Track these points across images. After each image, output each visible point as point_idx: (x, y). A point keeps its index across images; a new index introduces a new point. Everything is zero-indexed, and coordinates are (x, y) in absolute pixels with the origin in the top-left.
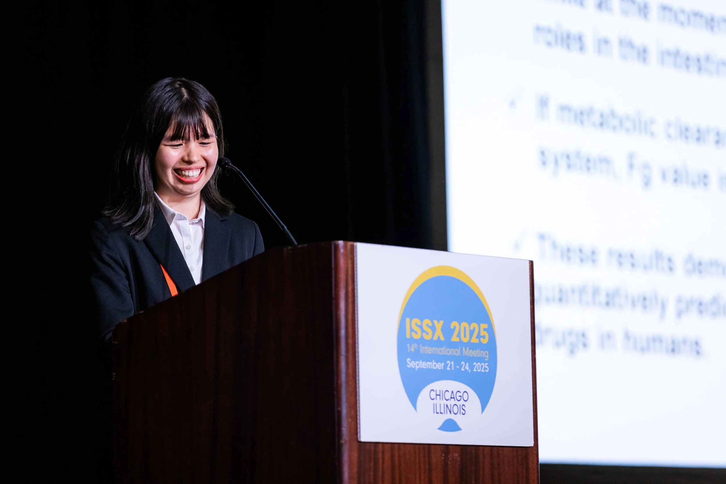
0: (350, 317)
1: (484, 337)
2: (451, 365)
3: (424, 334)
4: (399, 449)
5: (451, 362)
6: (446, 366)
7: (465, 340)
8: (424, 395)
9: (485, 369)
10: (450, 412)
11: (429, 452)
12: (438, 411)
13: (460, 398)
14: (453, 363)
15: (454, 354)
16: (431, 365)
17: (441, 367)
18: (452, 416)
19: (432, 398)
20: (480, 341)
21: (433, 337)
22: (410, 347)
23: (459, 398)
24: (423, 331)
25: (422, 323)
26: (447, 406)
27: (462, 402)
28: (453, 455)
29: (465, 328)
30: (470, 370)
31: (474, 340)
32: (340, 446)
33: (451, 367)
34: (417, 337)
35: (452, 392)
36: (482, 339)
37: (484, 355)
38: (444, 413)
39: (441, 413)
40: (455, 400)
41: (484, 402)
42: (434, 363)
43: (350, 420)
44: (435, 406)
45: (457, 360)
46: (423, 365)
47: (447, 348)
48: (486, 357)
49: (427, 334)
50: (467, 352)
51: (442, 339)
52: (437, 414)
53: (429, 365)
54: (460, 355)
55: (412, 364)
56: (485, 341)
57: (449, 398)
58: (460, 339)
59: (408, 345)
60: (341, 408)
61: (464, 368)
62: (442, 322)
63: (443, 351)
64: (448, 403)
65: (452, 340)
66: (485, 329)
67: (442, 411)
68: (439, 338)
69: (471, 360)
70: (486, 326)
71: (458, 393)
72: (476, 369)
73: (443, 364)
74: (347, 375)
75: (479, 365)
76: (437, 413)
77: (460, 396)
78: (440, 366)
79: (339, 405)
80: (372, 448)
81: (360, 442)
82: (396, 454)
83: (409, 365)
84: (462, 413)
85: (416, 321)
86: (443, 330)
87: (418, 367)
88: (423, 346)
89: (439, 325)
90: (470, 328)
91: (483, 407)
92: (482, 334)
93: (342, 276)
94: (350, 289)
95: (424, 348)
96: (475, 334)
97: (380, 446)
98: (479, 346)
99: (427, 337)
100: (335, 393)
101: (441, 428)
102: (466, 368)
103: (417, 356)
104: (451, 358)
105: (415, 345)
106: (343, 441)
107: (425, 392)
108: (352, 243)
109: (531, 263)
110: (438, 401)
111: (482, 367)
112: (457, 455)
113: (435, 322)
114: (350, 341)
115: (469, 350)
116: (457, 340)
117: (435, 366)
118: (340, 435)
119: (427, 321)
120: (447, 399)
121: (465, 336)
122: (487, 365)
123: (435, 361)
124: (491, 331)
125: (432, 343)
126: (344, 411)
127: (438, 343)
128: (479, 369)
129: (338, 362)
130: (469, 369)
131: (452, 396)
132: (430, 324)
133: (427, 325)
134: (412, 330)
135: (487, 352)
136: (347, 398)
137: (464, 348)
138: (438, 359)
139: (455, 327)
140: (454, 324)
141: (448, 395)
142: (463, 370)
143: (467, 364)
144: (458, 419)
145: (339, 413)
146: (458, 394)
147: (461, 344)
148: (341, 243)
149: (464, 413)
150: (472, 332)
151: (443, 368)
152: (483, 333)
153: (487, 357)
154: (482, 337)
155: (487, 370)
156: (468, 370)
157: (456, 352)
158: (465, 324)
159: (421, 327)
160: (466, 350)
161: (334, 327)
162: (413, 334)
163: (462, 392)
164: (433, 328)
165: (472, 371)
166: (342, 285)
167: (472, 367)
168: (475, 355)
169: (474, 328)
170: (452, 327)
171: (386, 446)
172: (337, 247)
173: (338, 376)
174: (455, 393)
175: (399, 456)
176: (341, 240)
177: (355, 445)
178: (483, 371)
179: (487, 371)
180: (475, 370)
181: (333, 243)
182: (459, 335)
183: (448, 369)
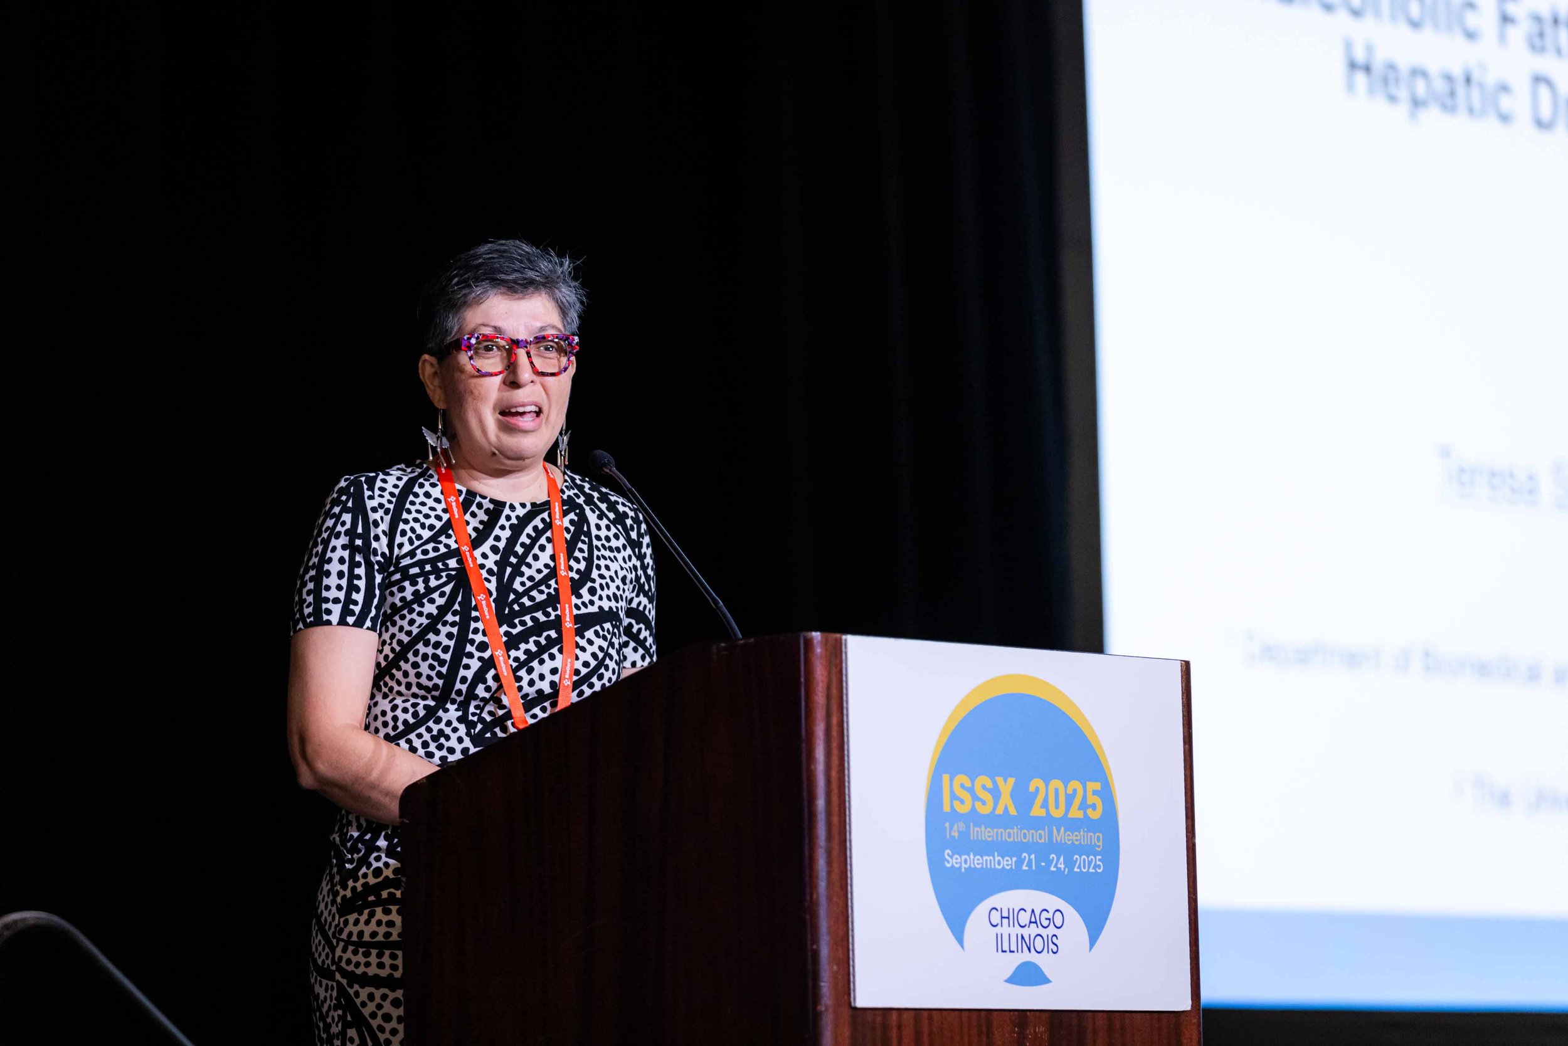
0: (834, 774)
1: (1094, 807)
2: (1030, 861)
3: (978, 805)
4: (930, 1019)
5: (1029, 856)
6: (1020, 862)
7: (1057, 813)
8: (978, 919)
9: (1096, 866)
10: (1029, 949)
11: (989, 1026)
12: (1006, 948)
13: (1048, 921)
14: (1033, 856)
15: (1036, 839)
16: (990, 860)
17: (1011, 865)
18: (1033, 957)
19: (994, 924)
20: (1085, 814)
21: (995, 808)
22: (951, 828)
23: (1045, 923)
24: (975, 798)
25: (973, 781)
26: (1022, 937)
27: (1052, 930)
28: (1035, 1031)
29: (1057, 791)
30: (1067, 869)
31: (1075, 813)
32: (817, 1016)
33: (1029, 864)
34: (963, 809)
35: (1033, 911)
36: (1090, 812)
37: (1094, 841)
38: (1018, 952)
39: (1011, 951)
40: (1038, 927)
41: (1095, 928)
42: (997, 858)
43: (835, 968)
44: (999, 938)
45: (1043, 851)
46: (976, 861)
47: (1021, 829)
48: (1098, 844)
49: (984, 803)
50: (1062, 836)
51: (1013, 811)
52: (1004, 953)
53: (986, 860)
54: (1047, 841)
55: (953, 861)
56: (1096, 815)
57: (1028, 923)
58: (1048, 812)
59: (947, 825)
60: (818, 946)
61: (1056, 866)
62: (1011, 781)
63: (1015, 835)
64: (1025, 932)
65: (1032, 814)
66: (1095, 793)
67: (1014, 948)
68: (1006, 810)
69: (1068, 852)
70: (1097, 786)
71: (1045, 912)
72: (1079, 867)
73: (1014, 859)
74: (830, 884)
75: (1084, 859)
76: (1003, 951)
77: (1046, 919)
78: (1008, 863)
79: (815, 940)
80: (879, 1019)
81: (856, 1009)
82: (926, 1030)
83: (948, 862)
84: (1052, 950)
85: (962, 779)
86: (1013, 795)
87: (967, 866)
88: (975, 826)
89: (1006, 786)
90: (1066, 791)
91: (1093, 941)
92: (1089, 802)
93: (820, 698)
94: (835, 721)
95: (976, 829)
96: (1077, 801)
97: (894, 1015)
98: (1086, 824)
99: (984, 810)
100: (808, 917)
101: (1014, 980)
102: (1059, 866)
103: (963, 846)
104: (1029, 847)
105: (961, 825)
106: (821, 1008)
107: (981, 911)
108: (838, 635)
109: (1186, 667)
110: (1005, 930)
111: (1090, 863)
112: (1042, 1029)
113: (1000, 780)
114: (835, 819)
115: (1065, 833)
116: (1042, 813)
117: (999, 863)
118: (816, 997)
119: (983, 780)
120: (1022, 924)
121: (1057, 807)
122: (1100, 860)
123: (998, 856)
124: (1107, 795)
125: (992, 820)
126: (825, 951)
127: (1005, 821)
128: (1084, 868)
129: (812, 859)
130: (1064, 869)
131: (1033, 920)
132: (990, 785)
133: (984, 787)
134: (954, 797)
135: (1101, 835)
136: (829, 928)
137: (1054, 828)
138: (1007, 849)
139: (1037, 789)
140: (1036, 783)
141: (1024, 918)
142: (1053, 869)
143: (1062, 859)
144: (1044, 961)
145: (816, 954)
146: (1045, 914)
147: (1048, 820)
148: (816, 635)
149: (1055, 949)
150: (1070, 799)
151: (1014, 867)
152: (1092, 799)
153: (1101, 843)
154: (1089, 806)
155: (1099, 869)
156: (1062, 869)
157: (1039, 836)
158: (1056, 783)
159: (971, 791)
160: (1058, 831)
161: (805, 795)
162: (956, 803)
163: (1051, 912)
164: (996, 793)
165: (1071, 870)
166: (820, 714)
167: (1070, 863)
168: (1077, 840)
169: (1075, 791)
170: (1032, 789)
171: (906, 1015)
172: (809, 643)
173: (813, 886)
174: (1037, 913)
175: (931, 1034)
176: (816, 630)
177: (846, 1013)
178: (1091, 870)
179: (1099, 871)
180: (1076, 870)
181: (803, 634)
182: (1045, 805)
183: (1025, 868)
